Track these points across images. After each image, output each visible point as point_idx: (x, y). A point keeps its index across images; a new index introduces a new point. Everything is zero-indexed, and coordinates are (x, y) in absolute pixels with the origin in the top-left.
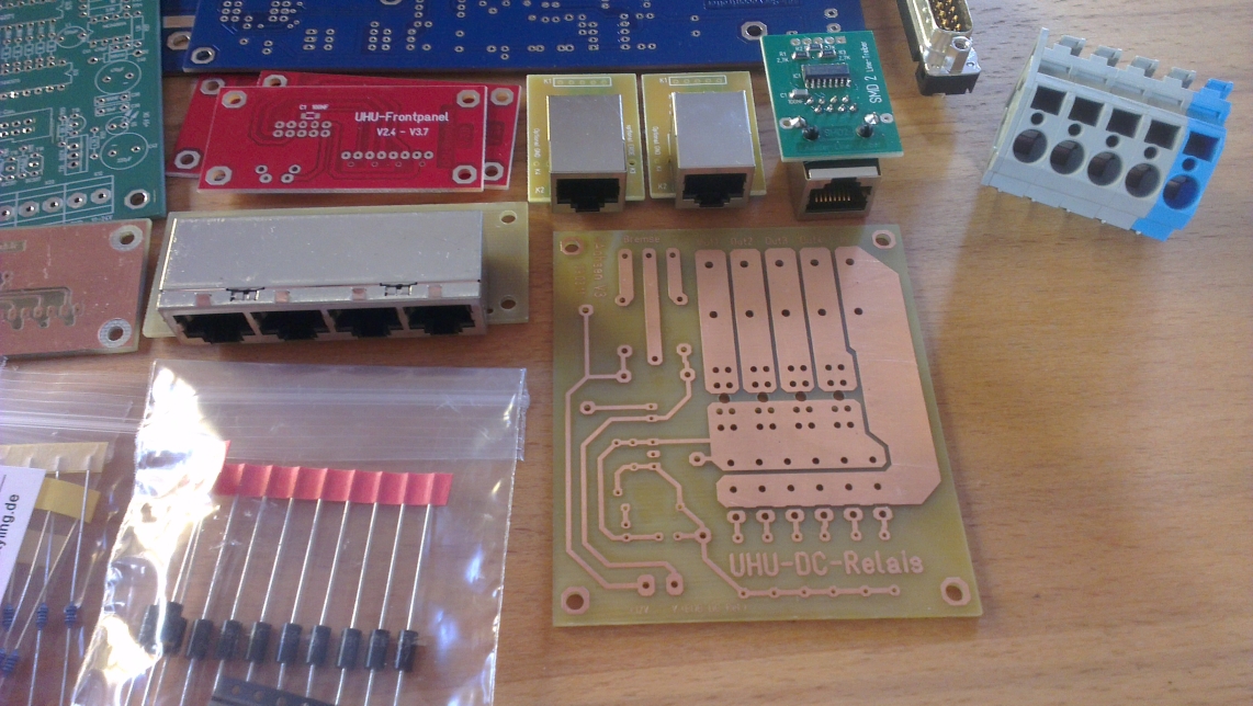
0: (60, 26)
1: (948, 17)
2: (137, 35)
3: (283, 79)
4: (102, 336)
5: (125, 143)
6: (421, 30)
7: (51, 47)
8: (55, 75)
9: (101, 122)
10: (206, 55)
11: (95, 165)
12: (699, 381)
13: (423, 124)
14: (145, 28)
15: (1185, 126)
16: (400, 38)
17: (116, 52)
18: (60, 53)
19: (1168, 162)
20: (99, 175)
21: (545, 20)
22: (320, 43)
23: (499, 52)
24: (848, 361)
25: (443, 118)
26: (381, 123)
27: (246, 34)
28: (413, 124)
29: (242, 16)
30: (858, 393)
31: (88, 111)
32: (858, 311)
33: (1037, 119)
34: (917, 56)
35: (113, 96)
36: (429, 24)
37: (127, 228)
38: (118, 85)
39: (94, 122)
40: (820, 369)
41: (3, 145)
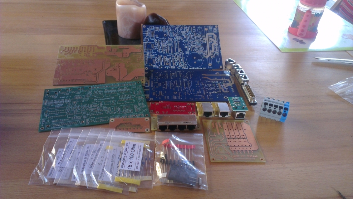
0: (131, 95)
1: (252, 96)
2: (142, 96)
3: (163, 102)
4: (146, 130)
5: (144, 109)
6: (180, 97)
7: (131, 97)
8: (132, 101)
9: (140, 106)
10: (152, 99)
11: (140, 111)
12: (225, 136)
13: (183, 107)
14: (143, 95)
15: (284, 107)
16: (177, 98)
17: (139, 98)
18: (132, 98)
19: (282, 111)
20: (141, 112)
21: (197, 96)
22: (167, 98)
23: (191, 99)
24: (245, 135)
25: (186, 106)
26: (177, 107)
27: (157, 97)
28: (182, 107)
29: (156, 94)
30: (246, 138)
31: (138, 105)
32: (245, 129)
33: (265, 106)
34: (248, 101)
35: (141, 103)
36: (181, 96)
37: (146, 118)
38: (141, 102)
39: (138, 106)
40: (241, 136)
41: (127, 109)
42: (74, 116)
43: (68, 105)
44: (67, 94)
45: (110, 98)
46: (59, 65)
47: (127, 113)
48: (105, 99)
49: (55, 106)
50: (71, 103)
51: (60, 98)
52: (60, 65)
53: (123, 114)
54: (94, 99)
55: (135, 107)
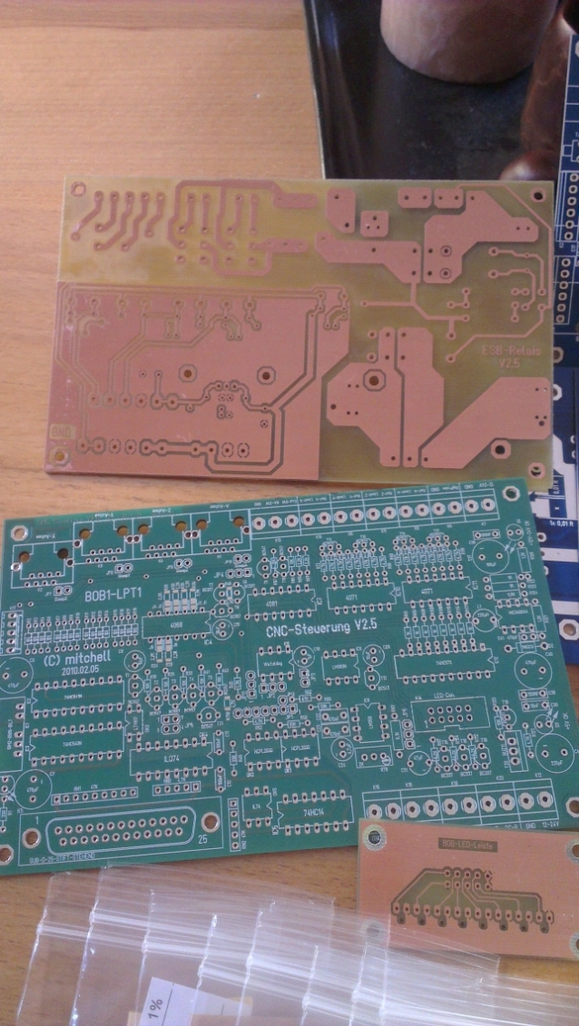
0: (473, 607)
4: (572, 946)
5: (555, 746)
7: (472, 629)
8: (482, 660)
9: (530, 719)
11: (534, 765)
18: (478, 636)
20: (539, 776)
31: (515, 704)
35: (533, 691)
38: (533, 680)
39: (523, 717)
41: (453, 731)
42: (163, 766)
43: (130, 661)
44: (123, 570)
45: (353, 627)
46: (71, 328)
47: (456, 776)
48: (323, 629)
49: (66, 672)
50: (145, 647)
51: (89, 596)
52: (77, 332)
53: (434, 779)
54: (263, 625)
55: (501, 720)
